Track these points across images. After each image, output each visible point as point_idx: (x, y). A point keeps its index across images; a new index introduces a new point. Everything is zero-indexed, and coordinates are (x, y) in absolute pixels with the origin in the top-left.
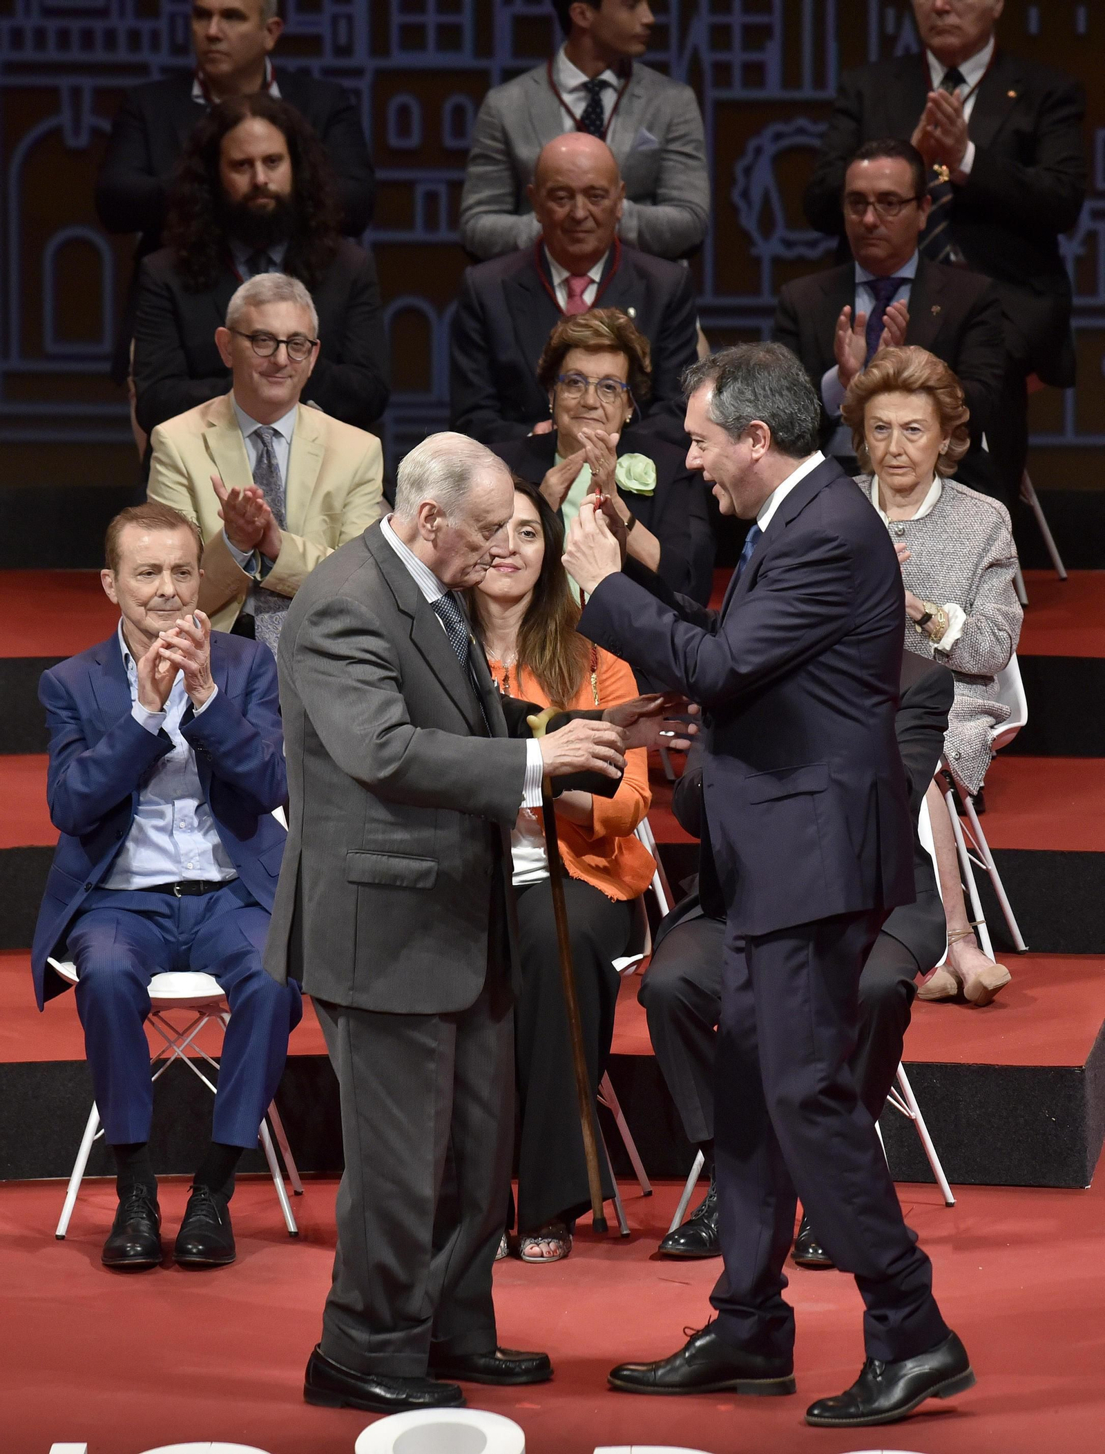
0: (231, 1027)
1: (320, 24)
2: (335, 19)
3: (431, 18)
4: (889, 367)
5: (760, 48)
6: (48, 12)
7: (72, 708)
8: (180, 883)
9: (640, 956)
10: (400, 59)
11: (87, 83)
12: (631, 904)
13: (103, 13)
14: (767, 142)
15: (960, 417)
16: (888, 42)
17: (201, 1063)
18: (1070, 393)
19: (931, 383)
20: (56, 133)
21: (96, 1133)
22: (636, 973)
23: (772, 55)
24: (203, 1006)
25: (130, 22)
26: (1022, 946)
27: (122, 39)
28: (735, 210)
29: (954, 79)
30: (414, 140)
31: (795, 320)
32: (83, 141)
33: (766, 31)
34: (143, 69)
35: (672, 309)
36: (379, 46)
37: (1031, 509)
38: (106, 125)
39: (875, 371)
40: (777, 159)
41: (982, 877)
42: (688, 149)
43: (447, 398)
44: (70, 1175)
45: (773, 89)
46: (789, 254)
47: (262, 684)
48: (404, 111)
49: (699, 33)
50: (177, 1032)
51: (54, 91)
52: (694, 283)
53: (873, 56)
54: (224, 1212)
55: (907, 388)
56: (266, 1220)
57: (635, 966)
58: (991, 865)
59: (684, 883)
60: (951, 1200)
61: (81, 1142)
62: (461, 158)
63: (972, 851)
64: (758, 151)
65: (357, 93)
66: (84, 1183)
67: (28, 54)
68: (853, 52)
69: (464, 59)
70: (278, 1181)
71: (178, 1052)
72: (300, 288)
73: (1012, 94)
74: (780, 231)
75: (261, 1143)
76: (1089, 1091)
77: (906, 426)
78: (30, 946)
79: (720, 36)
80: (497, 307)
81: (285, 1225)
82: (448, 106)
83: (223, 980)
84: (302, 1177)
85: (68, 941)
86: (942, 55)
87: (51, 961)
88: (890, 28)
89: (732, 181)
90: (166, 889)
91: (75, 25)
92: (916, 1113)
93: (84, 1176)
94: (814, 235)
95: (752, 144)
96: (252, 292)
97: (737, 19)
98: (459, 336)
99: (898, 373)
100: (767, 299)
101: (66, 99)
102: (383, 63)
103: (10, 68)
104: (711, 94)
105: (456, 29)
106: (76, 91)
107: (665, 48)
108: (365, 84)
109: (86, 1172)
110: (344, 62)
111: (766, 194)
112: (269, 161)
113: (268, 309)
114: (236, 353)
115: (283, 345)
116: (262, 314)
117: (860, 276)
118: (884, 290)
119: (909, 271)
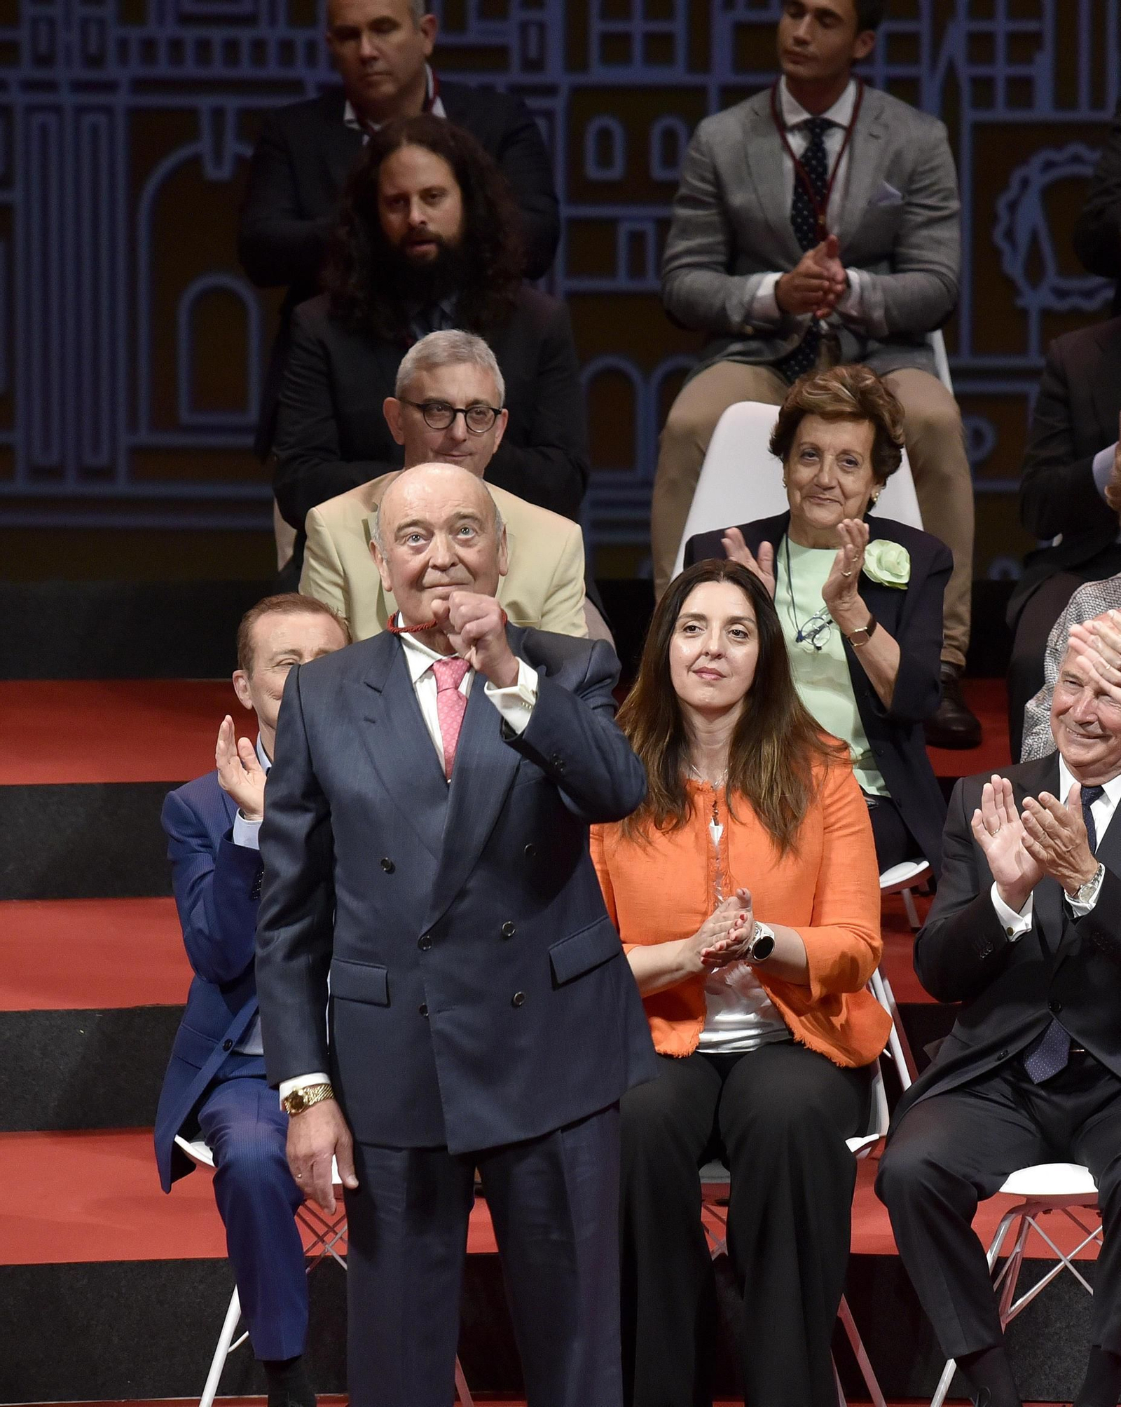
1: (506, 32)
2: (524, 27)
3: (638, 26)
5: (1029, 60)
6: (186, 19)
9: (875, 1137)
10: (600, 74)
11: (232, 103)
13: (249, 20)
14: (1035, 172)
20: (196, 160)
21: (231, 1345)
22: (869, 1156)
23: (1042, 68)
25: (282, 31)
27: (272, 51)
28: (997, 253)
30: (616, 172)
31: (1064, 382)
32: (225, 172)
33: (1034, 40)
34: (296, 86)
36: (576, 59)
40: (1049, 193)
42: (933, 201)
44: (201, 1395)
45: (1043, 109)
46: (1062, 305)
48: (605, 136)
49: (956, 42)
50: (327, 1225)
51: (193, 112)
57: (869, 1149)
59: (928, 1048)
61: (214, 1355)
64: (1025, 183)
65: (549, 115)
67: (163, 69)
69: (676, 74)
71: (328, 1249)
72: (481, 346)
74: (1052, 277)
79: (980, 46)
82: (657, 130)
84: (475, 1398)
85: (200, 1117)
87: (179, 1140)
89: (994, 218)
91: (218, 35)
93: (216, 1395)
96: (425, 353)
97: (1001, 26)
100: (1035, 359)
101: (205, 123)
102: (580, 79)
103: (140, 85)
104: (969, 115)
105: (667, 38)
106: (218, 113)
107: (914, 59)
108: (558, 104)
109: (221, 1390)
110: (535, 78)
111: (1034, 235)
112: (430, 196)
113: (444, 372)
114: (409, 426)
115: (460, 416)
116: (436, 380)
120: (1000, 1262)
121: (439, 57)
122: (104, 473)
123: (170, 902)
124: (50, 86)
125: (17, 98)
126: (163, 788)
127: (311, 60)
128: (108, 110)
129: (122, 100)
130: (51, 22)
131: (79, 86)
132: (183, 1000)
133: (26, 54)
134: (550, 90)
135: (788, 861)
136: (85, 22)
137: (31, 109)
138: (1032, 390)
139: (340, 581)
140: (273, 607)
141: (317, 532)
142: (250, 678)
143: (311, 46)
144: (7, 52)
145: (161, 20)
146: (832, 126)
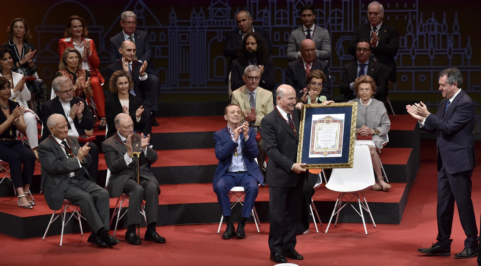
1: (262, 20)
2: (265, 19)
3: (282, 19)
4: (363, 78)
5: (340, 23)
6: (215, 18)
7: (220, 139)
8: (238, 172)
10: (276, 26)
11: (222, 31)
13: (225, 18)
14: (341, 39)
15: (375, 87)
16: (363, 22)
17: (242, 202)
18: (395, 84)
19: (370, 81)
20: (216, 39)
23: (342, 24)
24: (241, 193)
25: (229, 20)
26: (388, 181)
27: (228, 23)
28: (336, 51)
29: (375, 28)
30: (279, 40)
31: (347, 71)
32: (221, 41)
33: (341, 20)
34: (231, 28)
36: (273, 23)
37: (389, 104)
38: (225, 38)
39: (361, 79)
40: (343, 42)
42: (327, 41)
45: (342, 30)
46: (345, 59)
47: (253, 135)
48: (277, 35)
49: (329, 20)
50: (238, 197)
51: (216, 32)
53: (360, 24)
54: (244, 229)
55: (366, 82)
56: (254, 229)
58: (382, 167)
60: (376, 226)
62: (287, 43)
64: (340, 41)
65: (269, 32)
66: (222, 224)
67: (212, 26)
69: (287, 26)
70: (256, 223)
71: (239, 201)
72: (257, 67)
73: (385, 31)
74: (344, 55)
75: (253, 217)
76: (400, 207)
77: (367, 89)
78: (212, 182)
79: (333, 21)
80: (294, 69)
81: (258, 231)
82: (285, 34)
83: (245, 188)
84: (260, 223)
86: (373, 25)
88: (363, 19)
89: (335, 46)
90: (236, 173)
91: (220, 21)
92: (369, 211)
93: (222, 222)
95: (338, 40)
96: (248, 69)
97: (336, 18)
98: (287, 74)
99: (365, 79)
100: (341, 67)
101: (218, 33)
102: (273, 26)
103: (208, 28)
104: (331, 31)
105: (286, 20)
106: (220, 32)
107: (323, 23)
108: (270, 30)
110: (266, 26)
111: (341, 49)
112: (252, 43)
113: (251, 72)
114: (246, 80)
115: (254, 78)
117: (359, 63)
118: (363, 66)
119: (367, 63)
120: (338, 202)
121: (253, 24)
122: (203, 85)
124: (195, 29)
125: (190, 30)
126: (213, 132)
127: (234, 24)
128: (204, 32)
129: (206, 30)
130: (195, 19)
131: (199, 28)
132: (217, 163)
133: (191, 24)
136: (200, 19)
137: (192, 32)
138: (341, 72)
139: (237, 102)
140: (230, 105)
141: (234, 96)
142: (227, 115)
143: (234, 22)
144: (189, 24)
145: (211, 19)
146: (311, 30)
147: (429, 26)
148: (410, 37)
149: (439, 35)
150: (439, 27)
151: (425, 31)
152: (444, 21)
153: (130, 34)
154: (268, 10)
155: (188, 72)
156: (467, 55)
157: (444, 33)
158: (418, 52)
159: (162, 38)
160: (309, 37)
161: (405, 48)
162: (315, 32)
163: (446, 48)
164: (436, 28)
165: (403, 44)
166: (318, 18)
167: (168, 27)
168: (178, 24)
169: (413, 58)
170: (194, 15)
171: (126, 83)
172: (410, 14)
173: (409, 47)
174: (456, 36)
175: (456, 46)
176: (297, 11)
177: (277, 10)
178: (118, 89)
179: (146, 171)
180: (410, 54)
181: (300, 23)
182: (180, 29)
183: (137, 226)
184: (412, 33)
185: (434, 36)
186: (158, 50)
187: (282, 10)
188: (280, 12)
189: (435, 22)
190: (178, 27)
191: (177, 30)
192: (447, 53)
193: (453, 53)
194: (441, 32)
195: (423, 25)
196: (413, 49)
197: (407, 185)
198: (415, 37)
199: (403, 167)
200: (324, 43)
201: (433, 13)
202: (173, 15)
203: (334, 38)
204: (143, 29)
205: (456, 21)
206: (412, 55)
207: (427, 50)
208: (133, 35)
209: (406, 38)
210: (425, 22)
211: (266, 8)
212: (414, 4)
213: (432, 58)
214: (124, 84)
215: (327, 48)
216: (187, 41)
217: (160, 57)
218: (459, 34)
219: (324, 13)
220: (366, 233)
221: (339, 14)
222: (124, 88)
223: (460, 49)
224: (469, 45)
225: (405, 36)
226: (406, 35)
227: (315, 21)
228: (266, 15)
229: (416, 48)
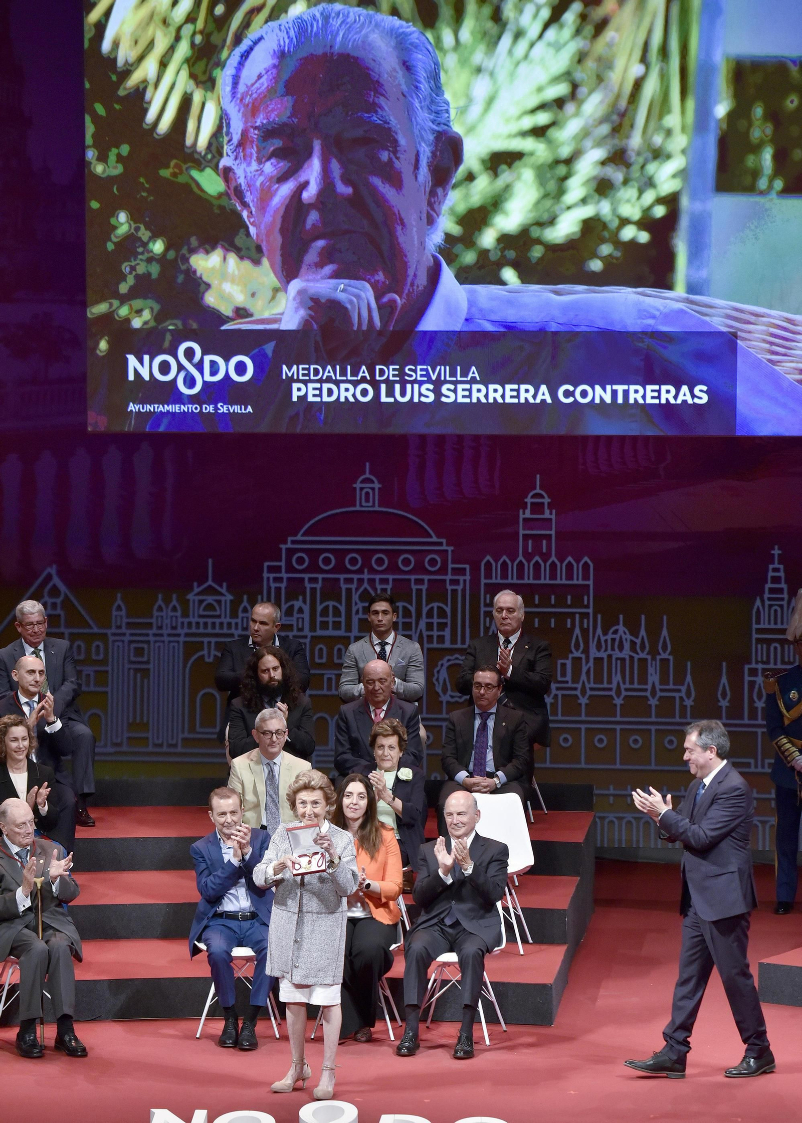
0: (257, 966)
1: (293, 621)
2: (298, 619)
3: (331, 619)
5: (443, 630)
6: (201, 616)
7: (202, 857)
10: (319, 633)
11: (213, 640)
12: (395, 926)
13: (219, 616)
14: (445, 662)
16: (487, 629)
17: (246, 978)
20: (203, 656)
21: (211, 1002)
23: (447, 633)
24: (248, 959)
25: (228, 620)
26: (531, 941)
27: (225, 625)
28: (434, 685)
29: (507, 642)
30: (324, 660)
31: (453, 725)
32: (211, 660)
33: (445, 625)
34: (232, 635)
35: (411, 718)
36: (313, 628)
37: (535, 790)
38: (219, 655)
40: (448, 668)
41: (518, 917)
42: (417, 664)
43: (334, 748)
45: (447, 645)
46: (452, 701)
48: (321, 650)
49: (422, 625)
51: (202, 642)
52: (419, 710)
53: (482, 635)
54: (254, 1031)
56: (269, 1033)
58: (521, 913)
59: (414, 920)
60: (505, 1029)
62: (340, 666)
63: (514, 908)
64: (442, 665)
65: (305, 644)
66: (206, 1018)
67: (194, 630)
68: (475, 634)
69: (341, 633)
70: (273, 1018)
73: (527, 647)
74: (449, 692)
76: (554, 992)
78: (189, 937)
79: (430, 626)
80: (351, 718)
81: (275, 1036)
82: (336, 649)
83: (255, 949)
85: (202, 936)
86: (503, 633)
87: (196, 942)
88: (488, 625)
89: (433, 675)
91: (210, 621)
92: (493, 999)
94: (459, 694)
95: (440, 663)
96: (262, 717)
97: (435, 620)
98: (338, 727)
100: (444, 716)
101: (206, 645)
102: (314, 634)
103: (187, 635)
104: (426, 646)
105: (340, 622)
106: (209, 643)
107: (411, 629)
108: (307, 641)
109: (207, 1015)
110: (301, 634)
111: (445, 680)
112: (275, 669)
113: (268, 722)
114: (259, 737)
115: (275, 734)
116: (266, 724)
117: (477, 711)
118: (485, 716)
119: (494, 710)
120: (435, 981)
122: (175, 746)
123: (193, 873)
124: (162, 635)
125: (152, 639)
127: (237, 628)
128: (178, 642)
129: (182, 639)
130: (162, 617)
131: (169, 635)
133: (155, 626)
134: (306, 637)
135: (373, 863)
136: (172, 617)
137: (156, 642)
139: (240, 782)
141: (234, 768)
143: (237, 624)
144: (149, 626)
145: (194, 617)
146: (387, 644)
147: (613, 640)
148: (577, 660)
149: (631, 658)
150: (633, 644)
151: (606, 650)
152: (643, 632)
153: (34, 645)
154: (304, 602)
155: (145, 720)
156: (685, 697)
157: (643, 655)
158: (592, 689)
159: (98, 653)
160: (382, 656)
161: (567, 682)
162: (394, 647)
163: (646, 683)
164: (627, 646)
165: (564, 674)
166: (401, 620)
167: (109, 632)
168: (129, 625)
169: (584, 701)
170: (160, 609)
171: (24, 739)
172: (577, 616)
173: (576, 679)
174: (665, 661)
175: (664, 680)
176: (361, 605)
177: (321, 603)
178: (8, 750)
179: (57, 912)
180: (578, 693)
181: (367, 628)
182: (131, 635)
183: (38, 1021)
184: (582, 653)
185: (623, 660)
186: (88, 676)
187: (331, 603)
188: (327, 607)
189: (625, 633)
190: (128, 632)
191: (127, 638)
192: (648, 694)
193: (659, 694)
194: (637, 654)
195: (603, 639)
196: (584, 683)
197: (567, 950)
198: (587, 661)
199: (561, 913)
200: (411, 669)
201: (621, 617)
202: (119, 608)
203: (432, 658)
204: (61, 636)
205: (665, 632)
206: (580, 696)
207: (609, 686)
208: (41, 647)
209: (569, 663)
210: (605, 633)
211: (301, 598)
212: (586, 598)
213: (618, 701)
214: (20, 741)
215: (418, 680)
216: (145, 659)
217: (92, 688)
218: (671, 658)
219: (413, 609)
220: (488, 1043)
221: (442, 613)
222: (20, 748)
223: (671, 686)
224: (689, 678)
225: (567, 659)
226: (571, 656)
227: (395, 626)
228: (301, 611)
229: (589, 682)
